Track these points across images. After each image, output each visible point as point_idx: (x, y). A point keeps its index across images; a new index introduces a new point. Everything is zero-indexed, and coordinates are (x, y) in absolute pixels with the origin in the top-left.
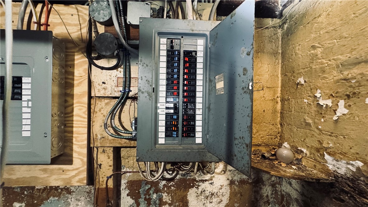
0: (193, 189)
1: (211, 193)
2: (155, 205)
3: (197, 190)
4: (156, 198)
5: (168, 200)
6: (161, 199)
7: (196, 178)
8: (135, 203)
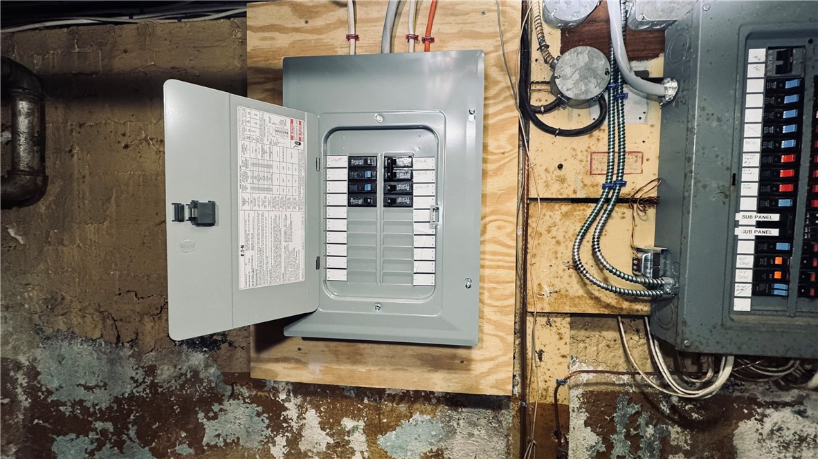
0: (749, 422)
1: (797, 437)
2: (651, 452)
3: (759, 426)
4: (653, 435)
5: (682, 444)
6: (665, 439)
7: (759, 396)
8: (603, 444)
